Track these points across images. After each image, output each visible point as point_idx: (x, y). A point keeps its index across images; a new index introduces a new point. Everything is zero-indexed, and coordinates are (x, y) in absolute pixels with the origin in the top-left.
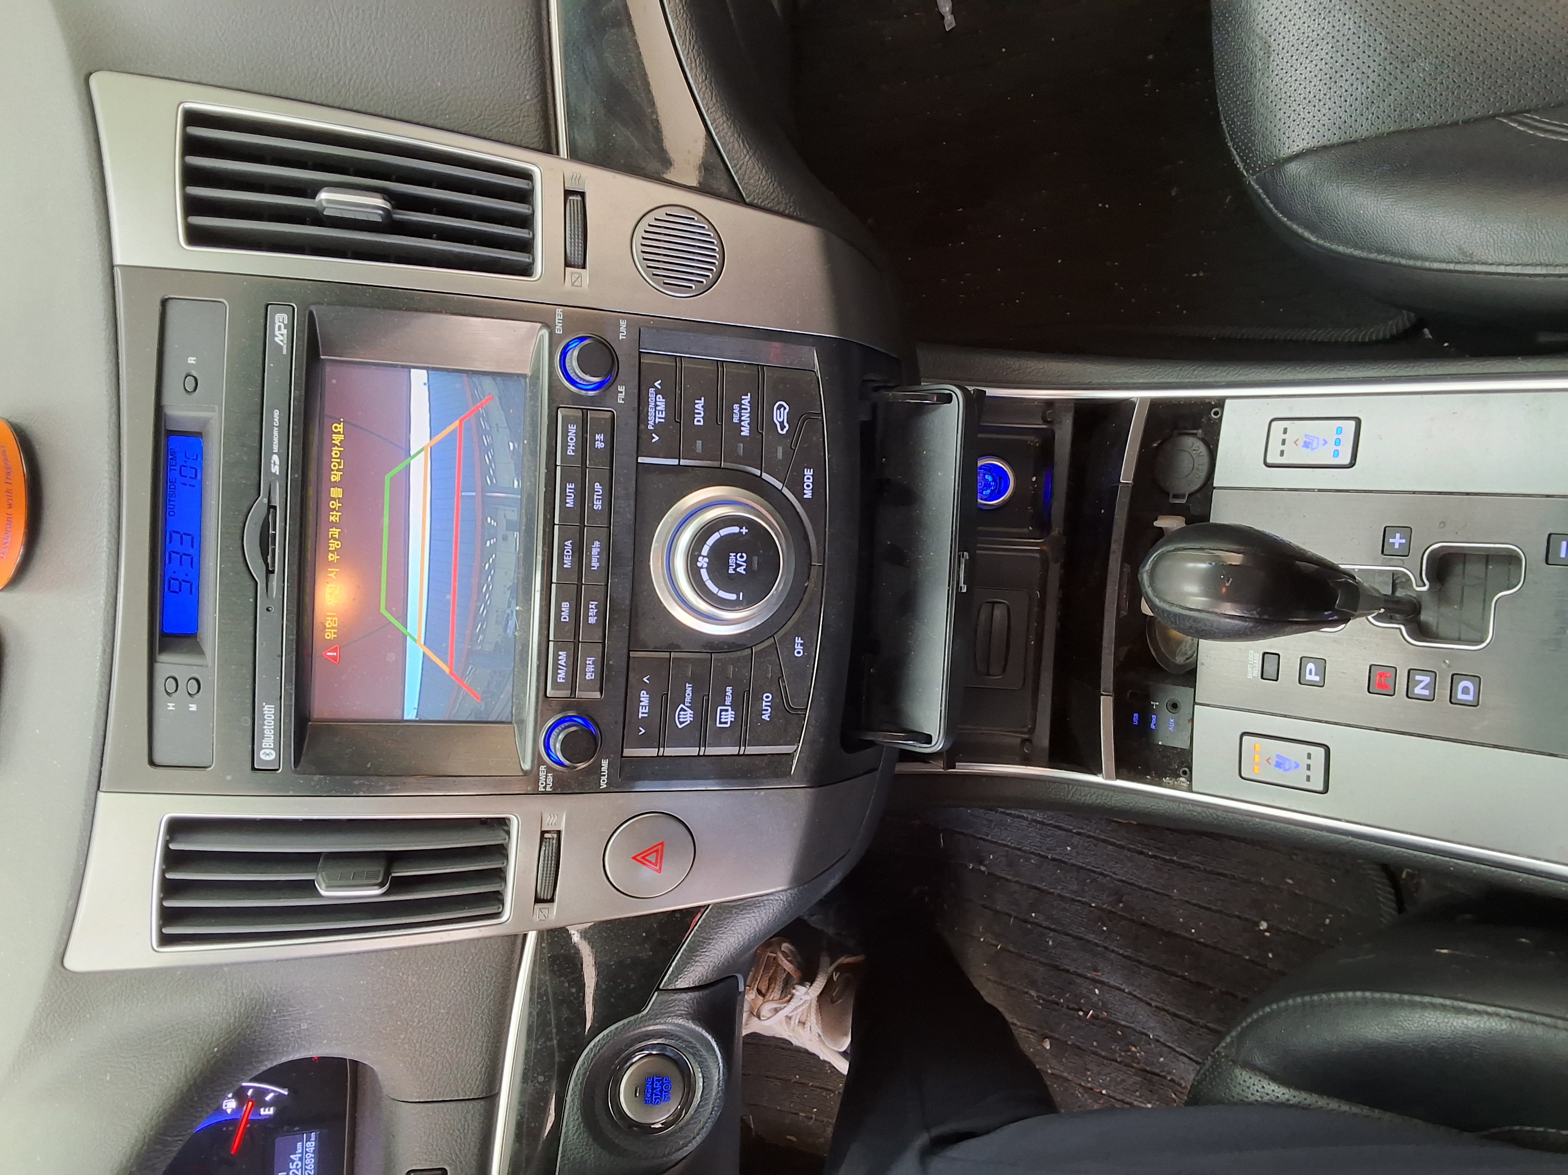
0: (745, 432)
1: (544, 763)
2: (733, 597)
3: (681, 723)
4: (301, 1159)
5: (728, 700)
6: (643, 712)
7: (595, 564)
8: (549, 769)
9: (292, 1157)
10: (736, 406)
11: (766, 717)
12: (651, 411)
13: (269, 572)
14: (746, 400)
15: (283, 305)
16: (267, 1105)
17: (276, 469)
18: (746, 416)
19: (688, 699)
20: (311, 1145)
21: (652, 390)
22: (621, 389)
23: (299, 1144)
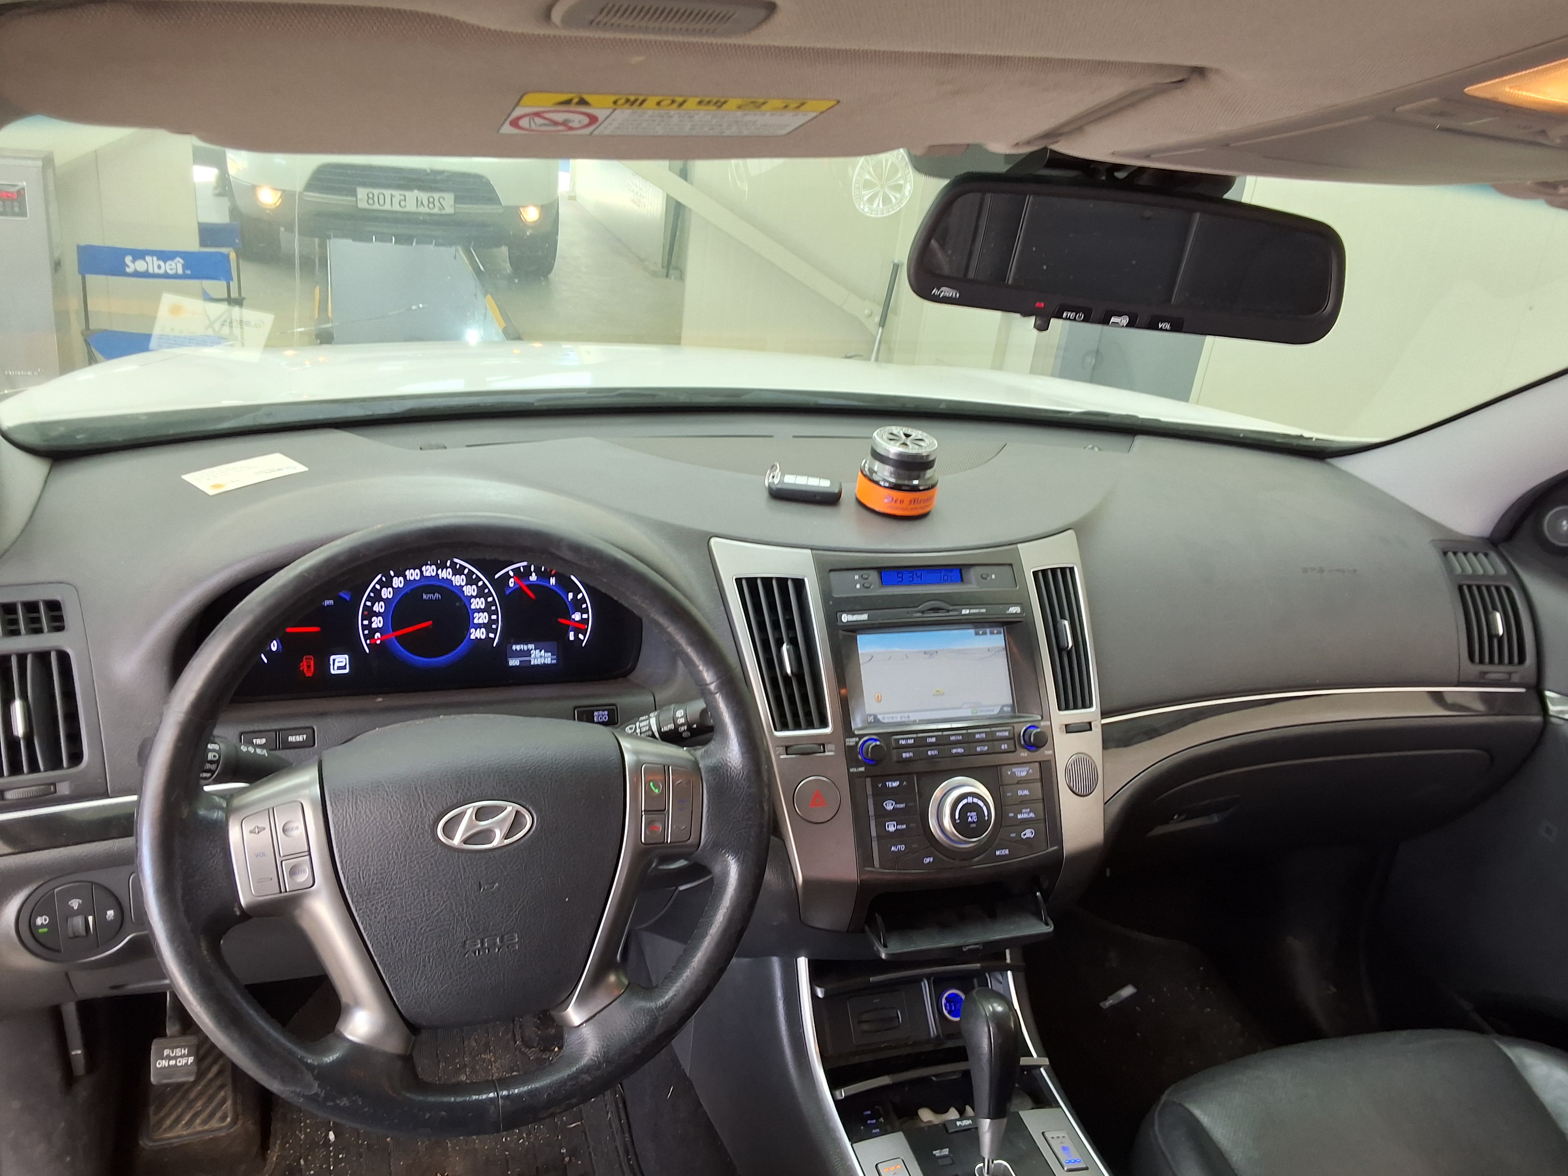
0: (1019, 816)
1: (860, 740)
2: (957, 817)
3: (886, 804)
4: (541, 656)
5: (899, 827)
6: (890, 784)
7: (954, 751)
8: (857, 743)
9: (543, 651)
10: (1028, 810)
11: (893, 849)
12: (1019, 769)
13: (923, 612)
14: (1032, 815)
15: (1022, 609)
16: (576, 636)
17: (964, 612)
18: (1025, 816)
19: (898, 806)
20: (548, 661)
21: (1028, 769)
22: (1026, 754)
23: (550, 654)
